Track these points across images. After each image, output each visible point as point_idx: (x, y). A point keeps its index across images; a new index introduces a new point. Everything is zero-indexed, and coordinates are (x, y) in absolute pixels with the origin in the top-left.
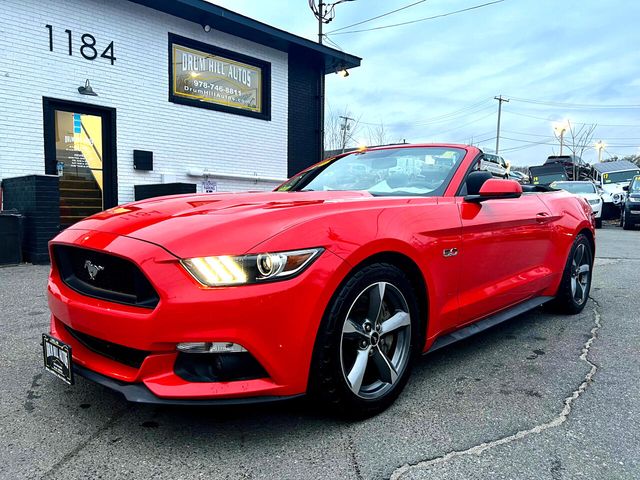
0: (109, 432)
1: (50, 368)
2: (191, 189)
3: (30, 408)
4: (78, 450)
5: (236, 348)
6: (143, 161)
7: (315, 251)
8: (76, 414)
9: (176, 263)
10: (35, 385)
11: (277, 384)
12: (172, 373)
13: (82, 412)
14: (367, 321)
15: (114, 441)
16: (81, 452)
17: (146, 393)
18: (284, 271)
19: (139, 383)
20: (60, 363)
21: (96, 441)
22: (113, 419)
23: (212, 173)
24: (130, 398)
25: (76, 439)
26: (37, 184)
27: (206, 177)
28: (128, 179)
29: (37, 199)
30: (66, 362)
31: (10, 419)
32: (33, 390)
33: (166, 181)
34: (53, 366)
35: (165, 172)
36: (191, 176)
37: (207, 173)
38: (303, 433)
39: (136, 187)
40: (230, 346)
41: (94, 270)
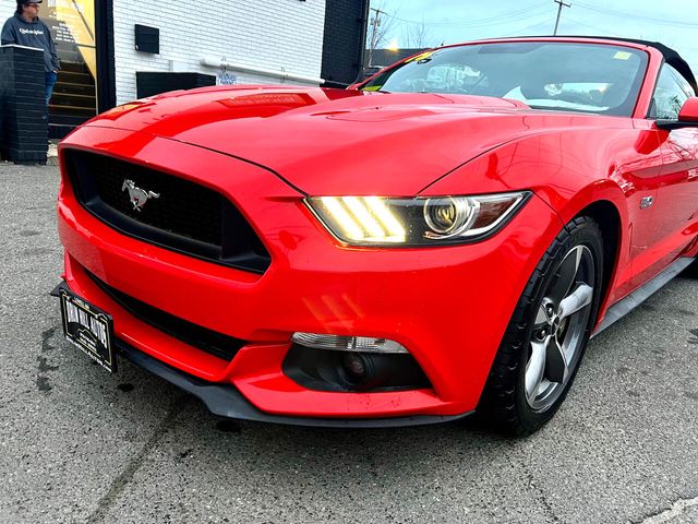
0: (171, 436)
1: (74, 340)
2: (210, 81)
3: (44, 386)
4: (132, 470)
5: (390, 347)
6: (147, 40)
7: (519, 197)
8: (116, 401)
9: (298, 201)
10: (46, 348)
11: (442, 399)
12: (281, 374)
13: (124, 399)
14: (548, 301)
15: (184, 456)
16: (137, 475)
17: (240, 403)
18: (474, 227)
19: (227, 385)
20: (90, 335)
21: (156, 454)
22: (172, 415)
23: (231, 64)
24: (217, 410)
25: (126, 450)
26: (15, 58)
27: (224, 68)
28: (128, 64)
29: (17, 79)
30: (103, 337)
31: (16, 405)
32: (45, 356)
33: (177, 69)
34: (79, 337)
35: (174, 58)
36: (205, 65)
37: (225, 63)
38: (453, 454)
39: (138, 74)
40: (380, 342)
41: (139, 195)
